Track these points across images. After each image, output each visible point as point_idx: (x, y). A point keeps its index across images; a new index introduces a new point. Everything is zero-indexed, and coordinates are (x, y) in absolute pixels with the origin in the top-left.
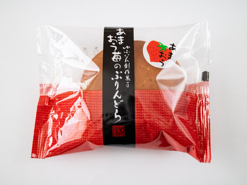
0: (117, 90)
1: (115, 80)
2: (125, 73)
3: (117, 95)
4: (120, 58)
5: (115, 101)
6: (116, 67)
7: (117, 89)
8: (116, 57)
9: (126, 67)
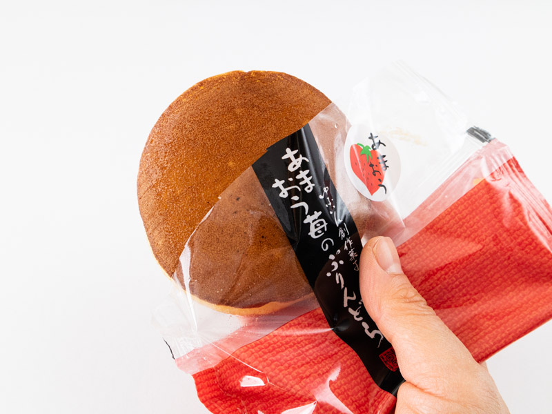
0: (344, 288)
1: (334, 274)
2: (346, 247)
3: (348, 296)
4: (325, 224)
5: (350, 310)
6: (325, 248)
7: (342, 287)
8: (316, 227)
9: (343, 236)
